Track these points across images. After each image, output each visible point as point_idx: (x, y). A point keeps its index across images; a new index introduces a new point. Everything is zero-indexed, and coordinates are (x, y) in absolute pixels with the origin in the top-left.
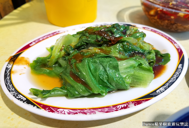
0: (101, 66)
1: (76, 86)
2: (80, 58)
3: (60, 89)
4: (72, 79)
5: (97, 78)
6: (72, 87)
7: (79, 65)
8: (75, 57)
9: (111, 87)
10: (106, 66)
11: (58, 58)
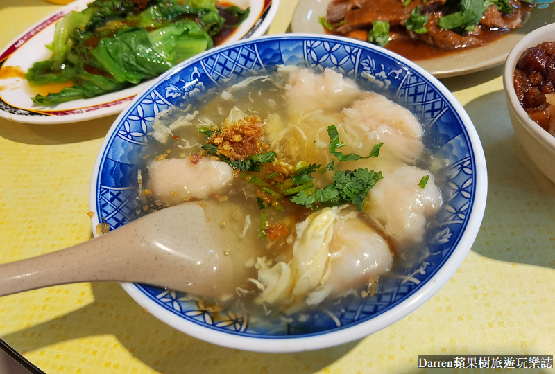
0: (124, 45)
1: (93, 80)
2: (94, 43)
3: (72, 89)
4: (87, 73)
5: (121, 61)
6: (88, 82)
7: (94, 52)
8: (87, 43)
9: (145, 71)
10: (130, 42)
11: (66, 54)
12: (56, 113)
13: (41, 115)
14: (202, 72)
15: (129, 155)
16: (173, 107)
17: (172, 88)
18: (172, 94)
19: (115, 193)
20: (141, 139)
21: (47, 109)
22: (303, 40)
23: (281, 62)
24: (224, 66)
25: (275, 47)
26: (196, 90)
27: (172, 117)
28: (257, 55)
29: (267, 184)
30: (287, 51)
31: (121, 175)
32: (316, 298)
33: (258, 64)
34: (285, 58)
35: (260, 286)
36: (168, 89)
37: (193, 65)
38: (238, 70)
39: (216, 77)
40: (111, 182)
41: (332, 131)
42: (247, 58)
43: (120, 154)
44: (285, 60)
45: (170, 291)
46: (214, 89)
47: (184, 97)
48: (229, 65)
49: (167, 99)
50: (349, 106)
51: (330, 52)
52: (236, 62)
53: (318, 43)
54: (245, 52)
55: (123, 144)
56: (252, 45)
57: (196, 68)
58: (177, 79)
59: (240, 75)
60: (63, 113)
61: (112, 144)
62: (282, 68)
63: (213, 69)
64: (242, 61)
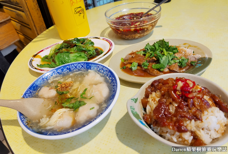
3: (47, 64)
12: (40, 70)
13: (37, 69)
14: (69, 67)
15: (40, 84)
16: (58, 75)
17: (60, 70)
18: (59, 71)
19: (31, 92)
20: (46, 81)
21: (39, 68)
22: (97, 64)
23: (91, 69)
24: (76, 67)
25: (90, 65)
26: (66, 72)
27: (56, 77)
28: (85, 66)
29: (61, 99)
30: (93, 66)
31: (36, 88)
32: (48, 128)
33: (85, 68)
34: (92, 68)
35: (41, 121)
36: (59, 70)
37: (68, 65)
38: (79, 69)
39: (73, 69)
40: (32, 89)
41: (86, 90)
42: (82, 66)
43: (38, 83)
44: (92, 69)
45: (25, 116)
46: (71, 72)
47: (62, 73)
48: (77, 67)
49: (57, 72)
50: (96, 84)
51: (102, 69)
52: (79, 67)
53: (100, 66)
54: (82, 65)
55: (40, 81)
56: (85, 63)
57: (68, 66)
58: (62, 68)
59: (79, 70)
60: (42, 70)
61: (37, 80)
62: (89, 70)
63: (73, 67)
64: (81, 67)
